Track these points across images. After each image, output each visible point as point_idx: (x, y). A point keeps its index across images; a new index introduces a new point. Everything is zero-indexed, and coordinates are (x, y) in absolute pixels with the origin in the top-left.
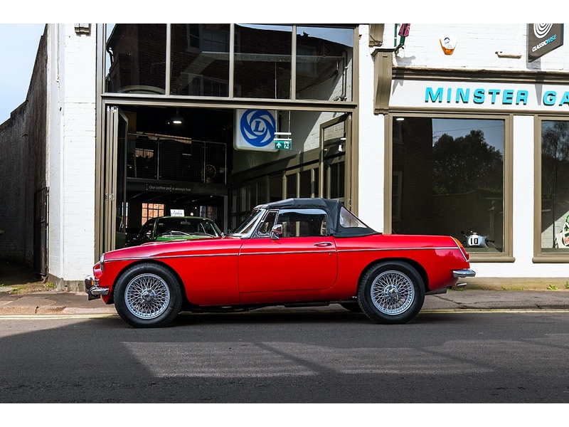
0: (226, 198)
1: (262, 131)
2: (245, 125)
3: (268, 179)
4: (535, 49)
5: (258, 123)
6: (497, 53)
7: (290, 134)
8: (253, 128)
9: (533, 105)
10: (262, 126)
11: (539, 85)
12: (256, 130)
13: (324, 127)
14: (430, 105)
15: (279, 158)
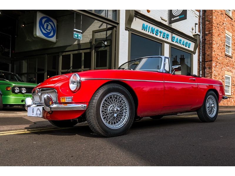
0: (10, 65)
1: (50, 30)
2: (41, 25)
3: (46, 56)
4: (173, 19)
5: (47, 25)
6: (161, 17)
7: (82, 31)
8: (45, 27)
9: (169, 40)
10: (49, 27)
11: (172, 34)
12: (47, 28)
13: (95, 32)
14: (143, 31)
15: (55, 46)
